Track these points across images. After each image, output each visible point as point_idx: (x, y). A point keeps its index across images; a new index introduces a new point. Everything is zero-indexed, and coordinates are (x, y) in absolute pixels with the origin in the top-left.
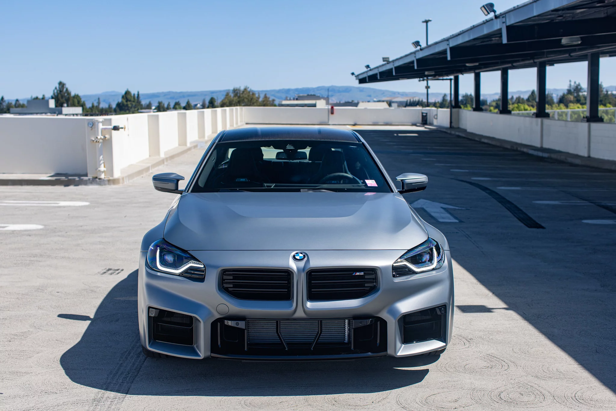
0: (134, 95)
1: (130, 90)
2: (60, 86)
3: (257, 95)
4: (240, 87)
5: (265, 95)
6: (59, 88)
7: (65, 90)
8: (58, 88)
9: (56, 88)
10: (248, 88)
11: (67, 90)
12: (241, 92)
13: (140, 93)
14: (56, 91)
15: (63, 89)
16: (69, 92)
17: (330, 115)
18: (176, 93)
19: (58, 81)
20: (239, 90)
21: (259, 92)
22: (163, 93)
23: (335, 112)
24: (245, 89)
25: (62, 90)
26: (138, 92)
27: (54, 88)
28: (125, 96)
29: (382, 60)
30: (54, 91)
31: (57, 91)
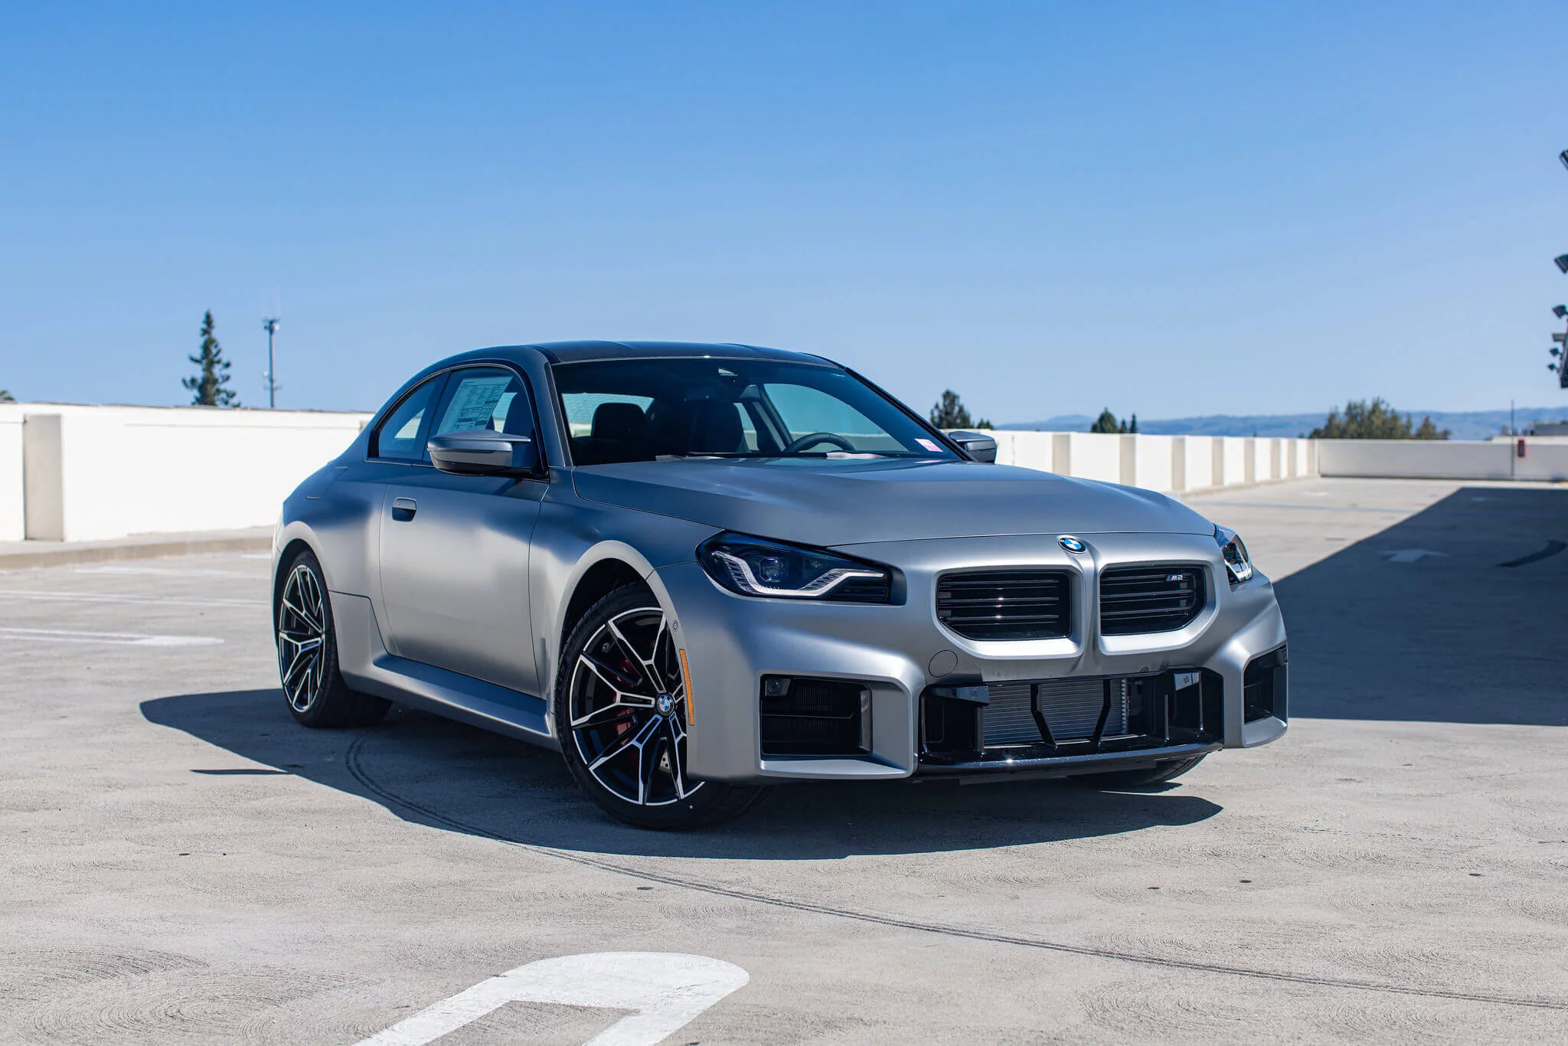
0: (1124, 423)
1: (1111, 411)
2: (947, 402)
3: (1404, 421)
4: (1364, 401)
5: (1427, 419)
6: (945, 406)
7: (957, 409)
8: (941, 406)
9: (937, 407)
10: (1383, 402)
11: (961, 410)
12: (1366, 414)
13: (1138, 420)
14: (936, 413)
15: (953, 409)
16: (967, 414)
17: (1517, 460)
18: (1234, 419)
19: (943, 391)
20: (1362, 406)
21: (1409, 415)
22: (1200, 419)
23: (1527, 451)
24: (1376, 406)
25: (949, 410)
26: (1134, 417)
27: (932, 407)
28: (1099, 426)
29: (1550, 339)
30: (932, 413)
31: (940, 411)
